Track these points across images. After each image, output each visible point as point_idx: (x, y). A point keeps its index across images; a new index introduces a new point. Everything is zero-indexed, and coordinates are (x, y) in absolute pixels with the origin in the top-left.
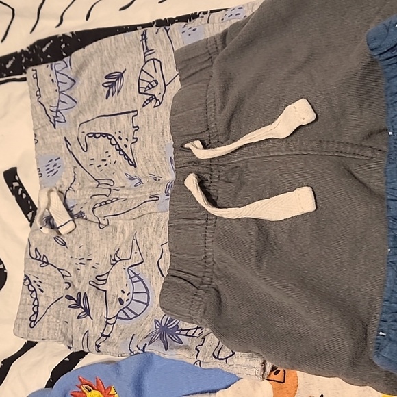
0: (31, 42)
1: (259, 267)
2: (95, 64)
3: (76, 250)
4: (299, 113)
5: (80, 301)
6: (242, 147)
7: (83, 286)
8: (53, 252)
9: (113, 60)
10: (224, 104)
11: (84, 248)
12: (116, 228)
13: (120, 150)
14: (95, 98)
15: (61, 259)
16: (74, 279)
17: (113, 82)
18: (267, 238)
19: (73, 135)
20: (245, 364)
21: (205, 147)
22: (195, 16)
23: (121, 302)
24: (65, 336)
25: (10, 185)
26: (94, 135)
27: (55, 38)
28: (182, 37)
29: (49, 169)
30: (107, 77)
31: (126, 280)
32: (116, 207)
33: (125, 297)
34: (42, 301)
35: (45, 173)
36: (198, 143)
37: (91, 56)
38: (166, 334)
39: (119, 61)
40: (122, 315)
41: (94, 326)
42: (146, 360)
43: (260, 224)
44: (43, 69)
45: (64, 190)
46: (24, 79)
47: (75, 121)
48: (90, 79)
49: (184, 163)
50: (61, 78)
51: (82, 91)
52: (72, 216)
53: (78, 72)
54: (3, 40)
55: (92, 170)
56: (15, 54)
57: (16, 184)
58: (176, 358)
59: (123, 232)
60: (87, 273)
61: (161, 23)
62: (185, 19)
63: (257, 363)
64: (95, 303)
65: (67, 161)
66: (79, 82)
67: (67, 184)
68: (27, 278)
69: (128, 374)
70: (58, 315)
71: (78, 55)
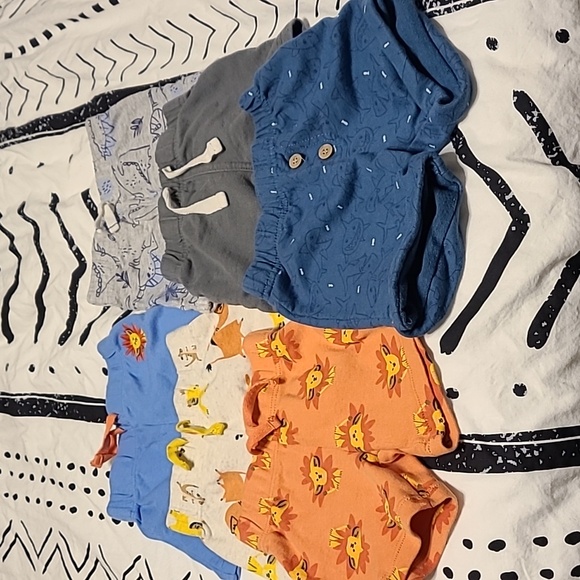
0: (92, 97)
1: (201, 243)
2: (124, 114)
3: (121, 243)
4: (214, 146)
5: (123, 277)
6: (190, 168)
7: (126, 267)
8: (108, 245)
9: (135, 111)
10: (182, 141)
11: (126, 241)
12: (143, 227)
13: (141, 173)
14: (127, 137)
15: (113, 250)
16: (121, 263)
17: (137, 125)
18: (206, 225)
19: (117, 164)
20: (202, 303)
21: (173, 169)
22: (179, 78)
23: (149, 275)
24: (118, 301)
25: (85, 202)
26: (127, 164)
27: (103, 95)
28: (171, 94)
29: (105, 189)
30: (133, 123)
31: (150, 261)
32: (141, 212)
33: (151, 272)
34: (104, 280)
35: (103, 192)
36: (169, 168)
37: (121, 109)
38: (171, 293)
39: (138, 111)
40: (149, 284)
41: (132, 292)
42: (159, 310)
43: (202, 217)
44: (93, 119)
45: (114, 203)
46: (83, 125)
47: (116, 155)
48: (122, 125)
49: (165, 182)
50: (106, 125)
51: (118, 134)
52: (118, 221)
53: (115, 121)
54: (76, 95)
55: (128, 187)
56: (85, 106)
57: (89, 201)
58: (172, 306)
59: (147, 229)
60: (129, 258)
61: (163, 83)
62: (174, 81)
63: (206, 303)
64: (132, 277)
65: (114, 182)
66: (116, 127)
67: (116, 199)
68: (94, 264)
69: (148, 320)
70: (113, 288)
71: (113, 109)
